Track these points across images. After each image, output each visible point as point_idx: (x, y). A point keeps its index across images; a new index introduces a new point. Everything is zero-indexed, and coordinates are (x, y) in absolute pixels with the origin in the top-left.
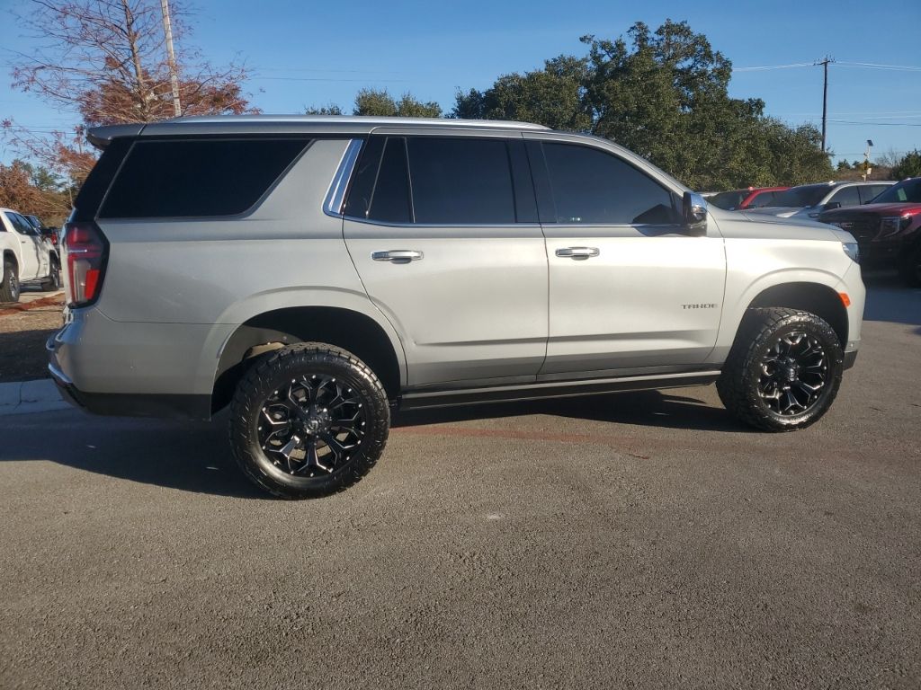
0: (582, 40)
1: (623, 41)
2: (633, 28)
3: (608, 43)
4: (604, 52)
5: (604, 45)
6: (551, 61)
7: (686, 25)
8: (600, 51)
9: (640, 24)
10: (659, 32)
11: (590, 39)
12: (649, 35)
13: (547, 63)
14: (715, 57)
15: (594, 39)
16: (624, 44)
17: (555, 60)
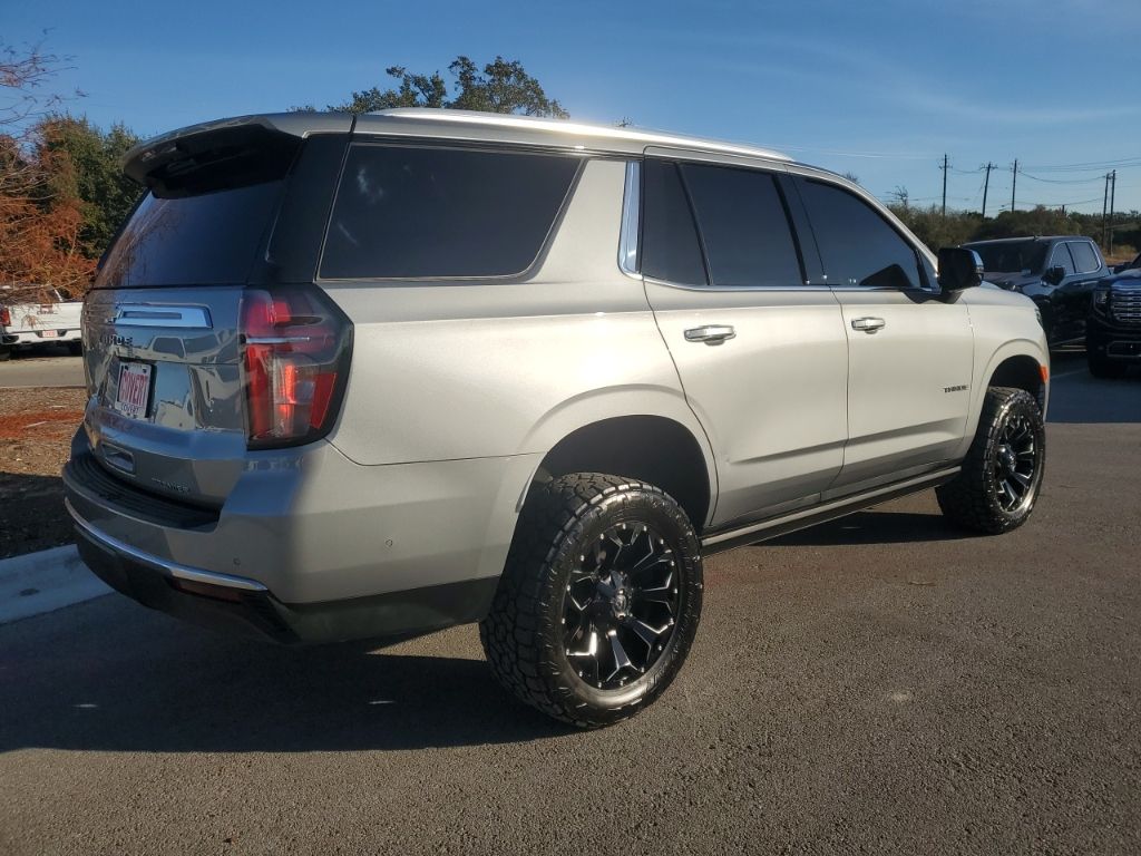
0: (389, 72)
1: (440, 78)
2: (455, 64)
3: (423, 79)
4: (417, 90)
5: (418, 81)
6: (360, 94)
7: (518, 67)
8: (413, 88)
9: (464, 59)
10: (489, 70)
11: (400, 73)
12: (476, 74)
13: (355, 96)
14: (551, 107)
15: (406, 72)
16: (442, 82)
17: (366, 94)
